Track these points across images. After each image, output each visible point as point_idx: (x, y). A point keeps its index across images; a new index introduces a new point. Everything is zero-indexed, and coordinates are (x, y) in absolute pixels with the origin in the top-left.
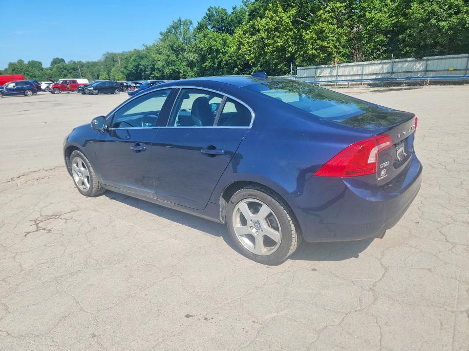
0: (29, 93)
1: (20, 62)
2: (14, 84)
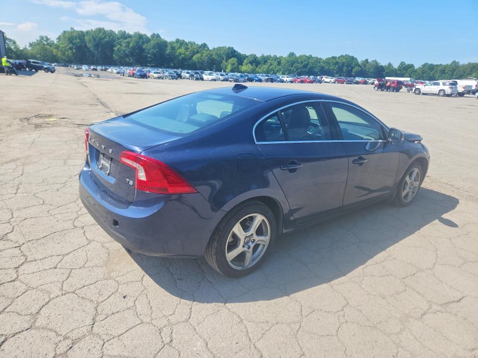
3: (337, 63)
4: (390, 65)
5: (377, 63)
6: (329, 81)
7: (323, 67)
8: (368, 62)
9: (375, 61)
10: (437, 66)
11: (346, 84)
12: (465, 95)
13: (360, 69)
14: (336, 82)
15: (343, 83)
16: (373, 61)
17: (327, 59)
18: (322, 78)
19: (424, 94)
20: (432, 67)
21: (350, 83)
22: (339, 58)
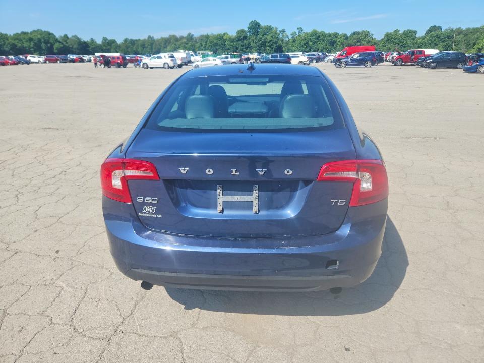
0: (369, 64)
1: (397, 31)
2: (358, 55)
3: (31, 40)
4: (92, 40)
5: (78, 39)
6: (37, 61)
7: (13, 44)
8: (68, 38)
9: (75, 36)
10: (136, 40)
11: (60, 62)
12: (183, 66)
13: (62, 46)
14: (48, 62)
15: (56, 62)
16: (73, 36)
17: (14, 35)
18: (26, 58)
19: (152, 68)
20: (133, 42)
21: (65, 61)
22: (31, 33)
